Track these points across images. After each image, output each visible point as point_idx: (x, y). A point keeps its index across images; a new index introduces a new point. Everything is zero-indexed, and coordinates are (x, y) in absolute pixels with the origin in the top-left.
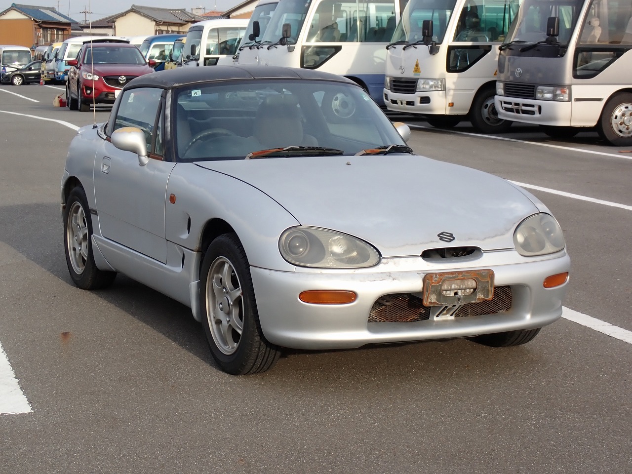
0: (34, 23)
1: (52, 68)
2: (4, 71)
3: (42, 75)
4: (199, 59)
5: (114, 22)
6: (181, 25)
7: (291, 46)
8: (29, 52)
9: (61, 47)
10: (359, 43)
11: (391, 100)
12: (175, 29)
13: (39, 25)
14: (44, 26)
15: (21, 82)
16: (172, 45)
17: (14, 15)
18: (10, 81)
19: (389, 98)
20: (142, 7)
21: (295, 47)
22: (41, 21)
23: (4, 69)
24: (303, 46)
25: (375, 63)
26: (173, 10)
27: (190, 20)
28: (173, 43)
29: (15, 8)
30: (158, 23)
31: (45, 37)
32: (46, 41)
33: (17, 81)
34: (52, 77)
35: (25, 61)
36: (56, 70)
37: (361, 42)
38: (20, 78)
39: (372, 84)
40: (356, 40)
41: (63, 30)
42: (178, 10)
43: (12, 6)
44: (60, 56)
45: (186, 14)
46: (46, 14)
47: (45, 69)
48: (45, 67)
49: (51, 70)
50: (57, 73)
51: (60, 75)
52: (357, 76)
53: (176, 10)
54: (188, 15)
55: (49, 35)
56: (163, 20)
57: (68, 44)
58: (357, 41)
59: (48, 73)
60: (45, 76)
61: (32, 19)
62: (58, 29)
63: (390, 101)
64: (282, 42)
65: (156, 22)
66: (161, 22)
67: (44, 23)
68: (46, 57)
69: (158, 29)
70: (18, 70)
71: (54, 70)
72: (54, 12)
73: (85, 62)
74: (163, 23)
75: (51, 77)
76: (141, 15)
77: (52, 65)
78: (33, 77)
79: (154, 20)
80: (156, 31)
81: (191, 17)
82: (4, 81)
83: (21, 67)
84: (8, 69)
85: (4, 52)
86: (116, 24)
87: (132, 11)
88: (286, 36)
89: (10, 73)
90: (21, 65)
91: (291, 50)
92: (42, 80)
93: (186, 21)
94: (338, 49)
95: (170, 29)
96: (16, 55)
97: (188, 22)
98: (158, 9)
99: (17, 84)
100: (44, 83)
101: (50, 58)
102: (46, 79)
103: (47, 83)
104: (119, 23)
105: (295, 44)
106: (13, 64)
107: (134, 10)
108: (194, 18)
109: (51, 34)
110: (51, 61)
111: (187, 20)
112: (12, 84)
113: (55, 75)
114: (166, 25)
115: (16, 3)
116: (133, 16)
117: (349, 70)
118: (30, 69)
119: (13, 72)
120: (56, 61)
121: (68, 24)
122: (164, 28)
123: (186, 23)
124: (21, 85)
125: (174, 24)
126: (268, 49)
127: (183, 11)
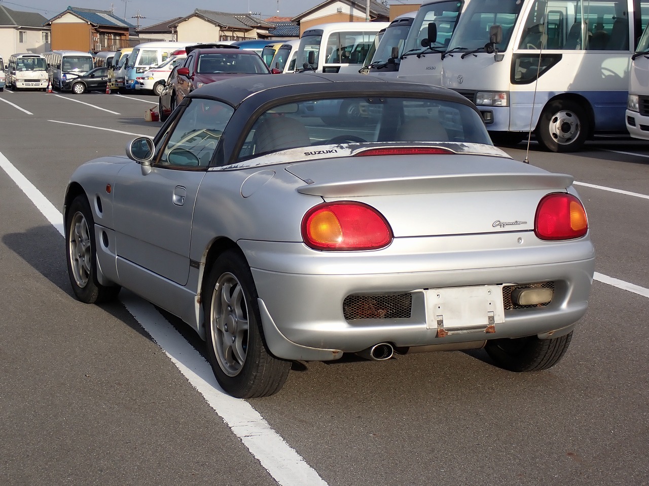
0: (90, 27)
1: (121, 76)
2: (64, 78)
3: (108, 84)
4: (317, 68)
5: (176, 27)
6: (247, 31)
7: (499, 53)
8: (90, 58)
9: (131, 52)
10: (584, 51)
11: (641, 125)
12: (241, 34)
13: (96, 29)
14: (102, 30)
15: (82, 90)
16: (260, 51)
17: (70, 19)
18: (71, 89)
19: (637, 122)
20: (206, 12)
21: (504, 55)
22: (98, 25)
23: (65, 76)
24: (514, 54)
25: (603, 77)
26: (237, 15)
27: (255, 26)
28: (262, 50)
29: (71, 12)
30: (222, 28)
31: (102, 42)
32: (103, 46)
33: (79, 89)
34: (121, 85)
35: (86, 67)
36: (126, 78)
37: (586, 50)
38: (82, 86)
39: (597, 103)
40: (578, 47)
41: (120, 35)
42: (243, 15)
43: (68, 9)
44: (130, 63)
45: (251, 19)
46: (103, 18)
47: (112, 77)
48: (111, 75)
49: (120, 78)
50: (127, 81)
51: (131, 84)
52: (580, 94)
53: (240, 15)
54: (253, 20)
55: (106, 41)
56: (228, 25)
57: (139, 50)
58: (581, 49)
59: (116, 81)
60: (113, 84)
61: (89, 23)
62: (115, 34)
63: (639, 127)
64: (488, 48)
65: (221, 27)
66: (226, 28)
67: (101, 27)
68: (114, 63)
69: (223, 34)
70: (79, 77)
71: (124, 78)
72: (111, 16)
73: (199, 71)
74: (228, 28)
75: (119, 85)
76: (205, 20)
77: (120, 72)
78: (96, 85)
79: (219, 25)
80: (221, 36)
81: (257, 22)
82: (64, 89)
83: (82, 74)
84: (69, 76)
85: (64, 57)
86: (178, 29)
87: (195, 16)
88: (495, 41)
89: (71, 80)
90: (82, 72)
91: (498, 59)
92: (108, 88)
93: (252, 27)
94: (558, 58)
95: (235, 35)
96: (76, 60)
97: (254, 27)
98: (223, 14)
99: (79, 92)
100: (110, 92)
101: (120, 65)
102: (113, 87)
103: (114, 92)
104: (181, 28)
105: (504, 51)
106: (74, 70)
107: (196, 15)
108: (260, 23)
109: (108, 39)
110: (120, 67)
111: (253, 25)
112: (73, 92)
113: (124, 83)
114: (231, 31)
115: (72, 6)
116: (196, 21)
117: (571, 85)
118: (93, 76)
119: (75, 79)
120: (125, 69)
121: (126, 29)
122: (229, 34)
123: (252, 28)
124: (83, 93)
125: (240, 30)
126: (463, 57)
127: (248, 16)
